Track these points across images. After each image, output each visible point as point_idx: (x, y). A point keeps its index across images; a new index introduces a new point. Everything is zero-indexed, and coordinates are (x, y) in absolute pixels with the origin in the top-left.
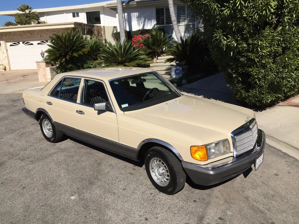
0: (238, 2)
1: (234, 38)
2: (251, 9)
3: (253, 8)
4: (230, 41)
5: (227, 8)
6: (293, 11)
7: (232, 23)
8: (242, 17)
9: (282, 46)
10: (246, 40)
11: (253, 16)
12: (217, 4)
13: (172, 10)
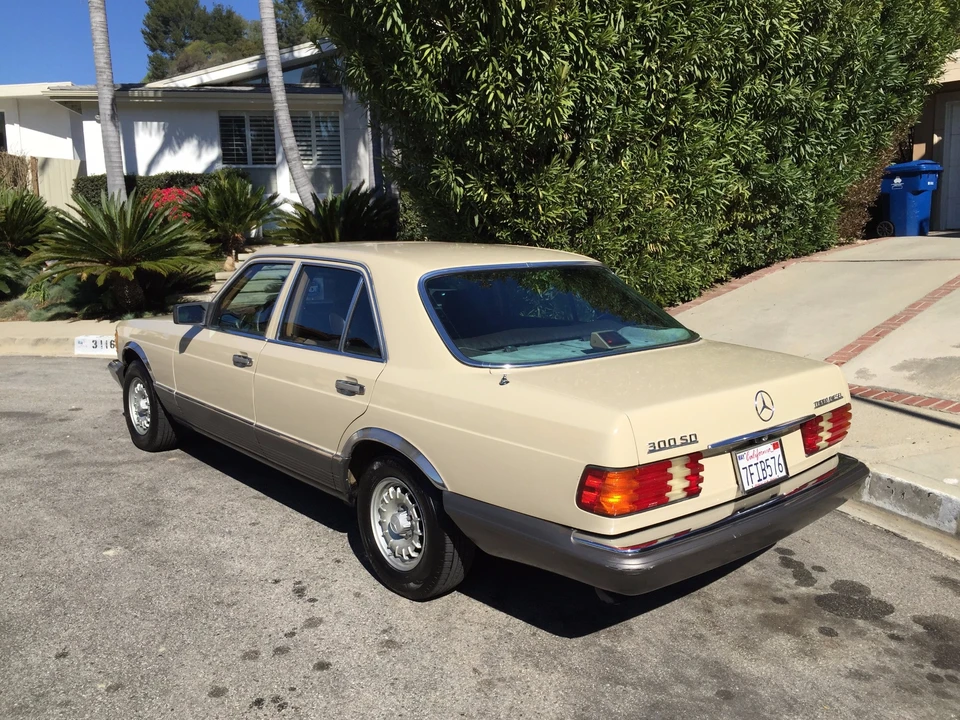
0: (490, 93)
1: (482, 181)
2: (520, 111)
3: (524, 109)
4: (471, 189)
5: (465, 107)
6: (606, 128)
7: (476, 145)
8: (499, 130)
9: (586, 207)
10: (510, 186)
11: (525, 129)
12: (441, 95)
13: (284, 118)
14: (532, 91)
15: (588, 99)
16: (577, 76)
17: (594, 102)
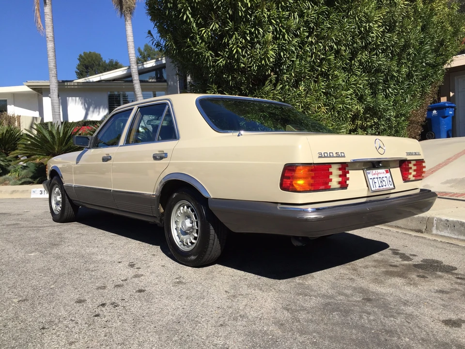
0: (234, 49)
2: (249, 58)
3: (251, 57)
5: (222, 58)
6: (291, 70)
7: (228, 77)
8: (239, 68)
11: (252, 66)
12: (211, 52)
13: (138, 87)
14: (255, 48)
15: (282, 54)
16: (277, 42)
17: (285, 56)
